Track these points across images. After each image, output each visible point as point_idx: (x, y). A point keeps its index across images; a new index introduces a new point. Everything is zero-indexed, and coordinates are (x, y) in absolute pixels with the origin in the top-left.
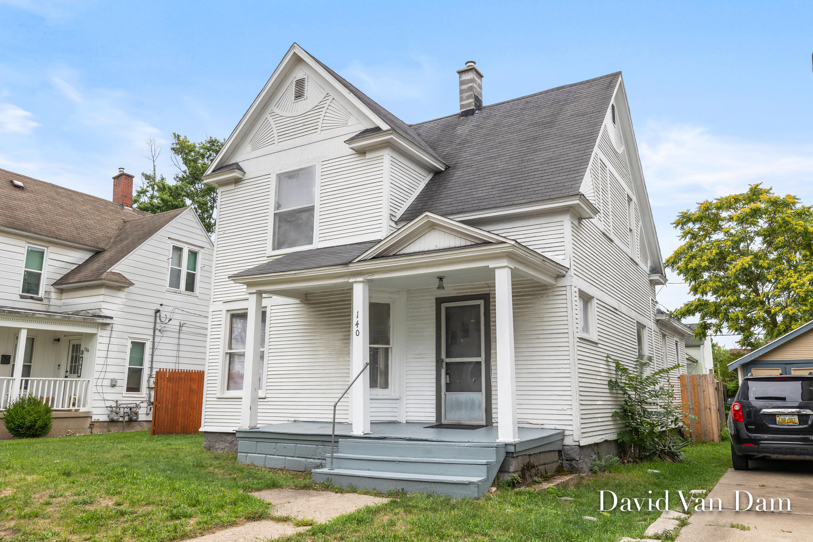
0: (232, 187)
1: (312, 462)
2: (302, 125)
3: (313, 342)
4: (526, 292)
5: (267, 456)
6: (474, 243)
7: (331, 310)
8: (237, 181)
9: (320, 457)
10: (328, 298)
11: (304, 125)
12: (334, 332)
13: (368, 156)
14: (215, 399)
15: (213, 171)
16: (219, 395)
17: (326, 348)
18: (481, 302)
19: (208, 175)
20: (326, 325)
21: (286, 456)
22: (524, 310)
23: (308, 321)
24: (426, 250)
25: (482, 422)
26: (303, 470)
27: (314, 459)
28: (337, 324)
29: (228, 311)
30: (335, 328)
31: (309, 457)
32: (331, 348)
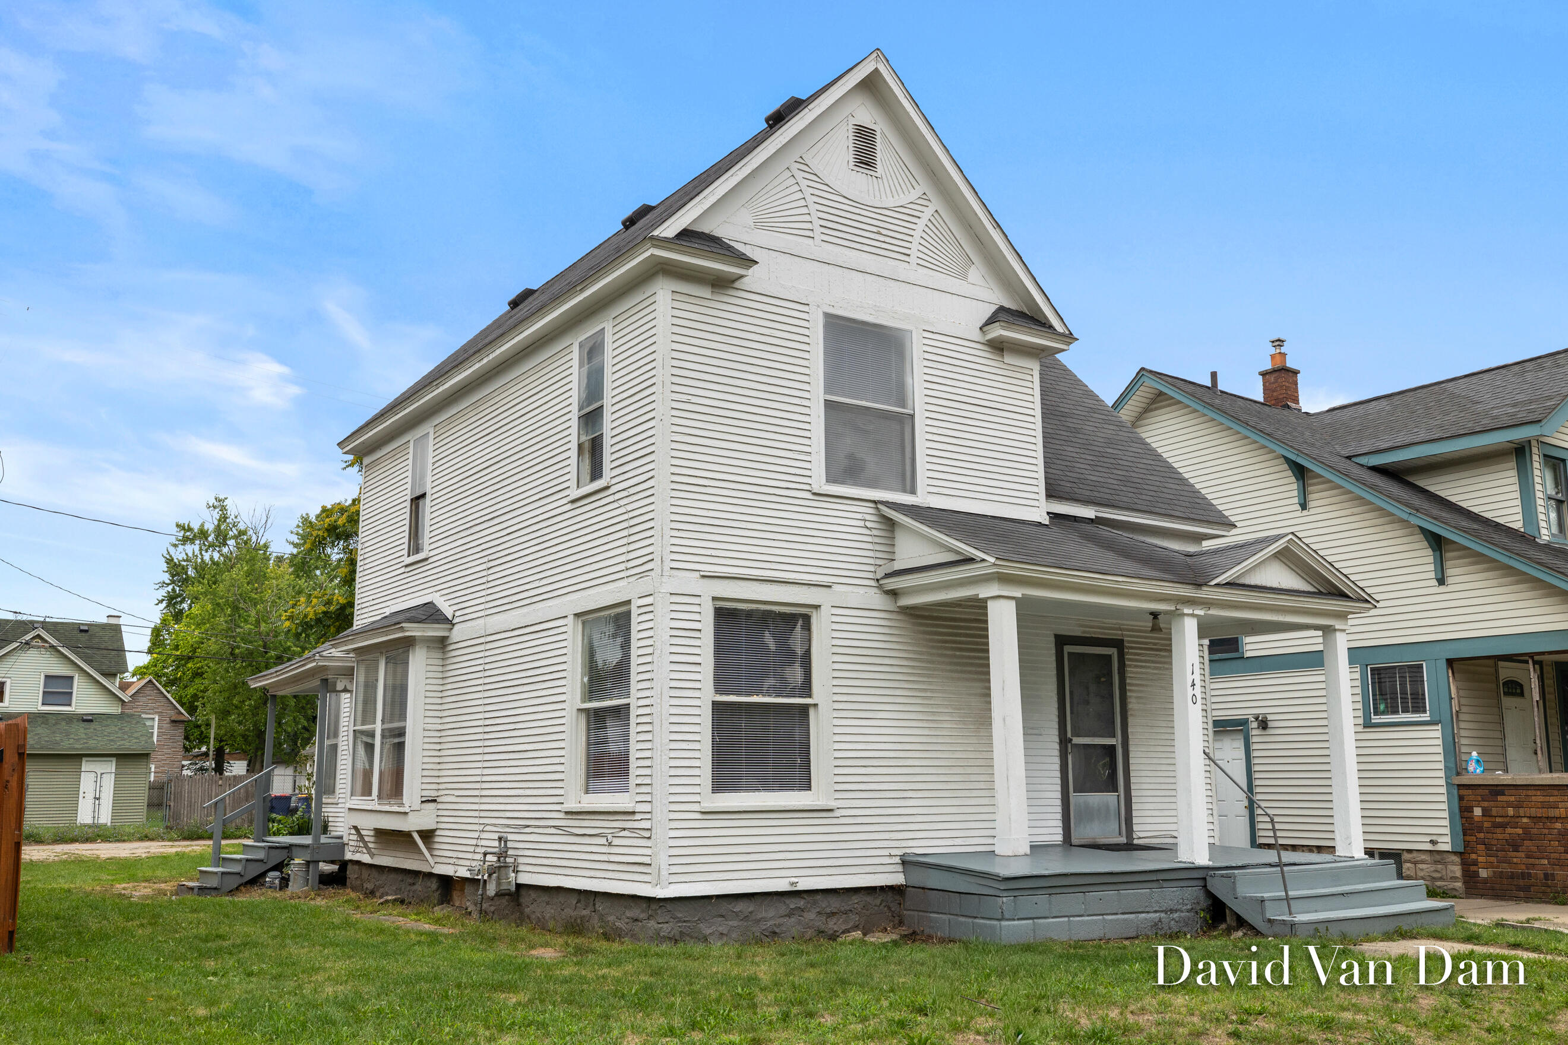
0: (706, 292)
1: (1146, 919)
2: (875, 229)
3: (929, 694)
4: (1162, 645)
5: (1071, 919)
7: (960, 635)
8: (722, 284)
9: (1157, 909)
10: (950, 611)
11: (879, 233)
12: (967, 680)
13: (1009, 359)
15: (678, 235)
17: (955, 709)
18: (1113, 651)
19: (666, 240)
20: (951, 664)
21: (1103, 915)
22: (1161, 672)
23: (914, 652)
24: (1269, 585)
26: (1134, 934)
27: (1148, 912)
28: (972, 665)
29: (714, 599)
30: (970, 672)
31: (1140, 910)
32: (964, 709)
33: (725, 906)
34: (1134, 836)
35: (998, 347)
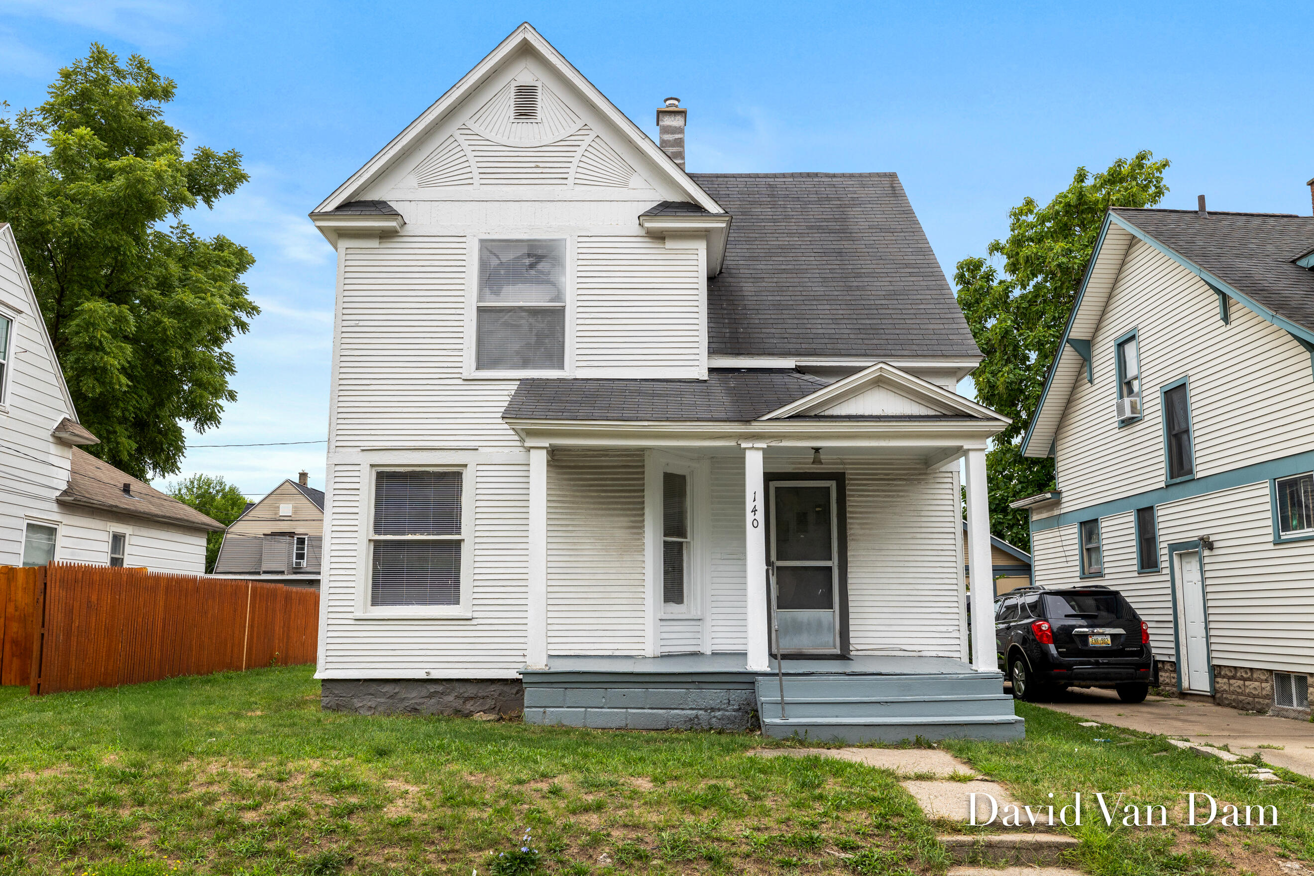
0: (374, 243)
1: (678, 715)
2: (533, 165)
3: (570, 528)
4: (897, 475)
5: (589, 710)
6: (939, 414)
7: (606, 479)
8: (386, 235)
9: (694, 706)
10: (597, 461)
11: (537, 167)
12: (612, 515)
13: (669, 244)
14: (353, 622)
15: (339, 208)
16: (359, 614)
17: (596, 539)
18: (832, 485)
19: (326, 214)
20: (594, 503)
21: (627, 708)
22: (894, 500)
23: (559, 496)
24: (867, 414)
25: (835, 650)
26: (663, 727)
27: (683, 709)
28: (617, 503)
29: (372, 466)
30: (614, 509)
31: (672, 707)
32: (606, 539)
33: (373, 688)
34: (851, 648)
35: (659, 236)
